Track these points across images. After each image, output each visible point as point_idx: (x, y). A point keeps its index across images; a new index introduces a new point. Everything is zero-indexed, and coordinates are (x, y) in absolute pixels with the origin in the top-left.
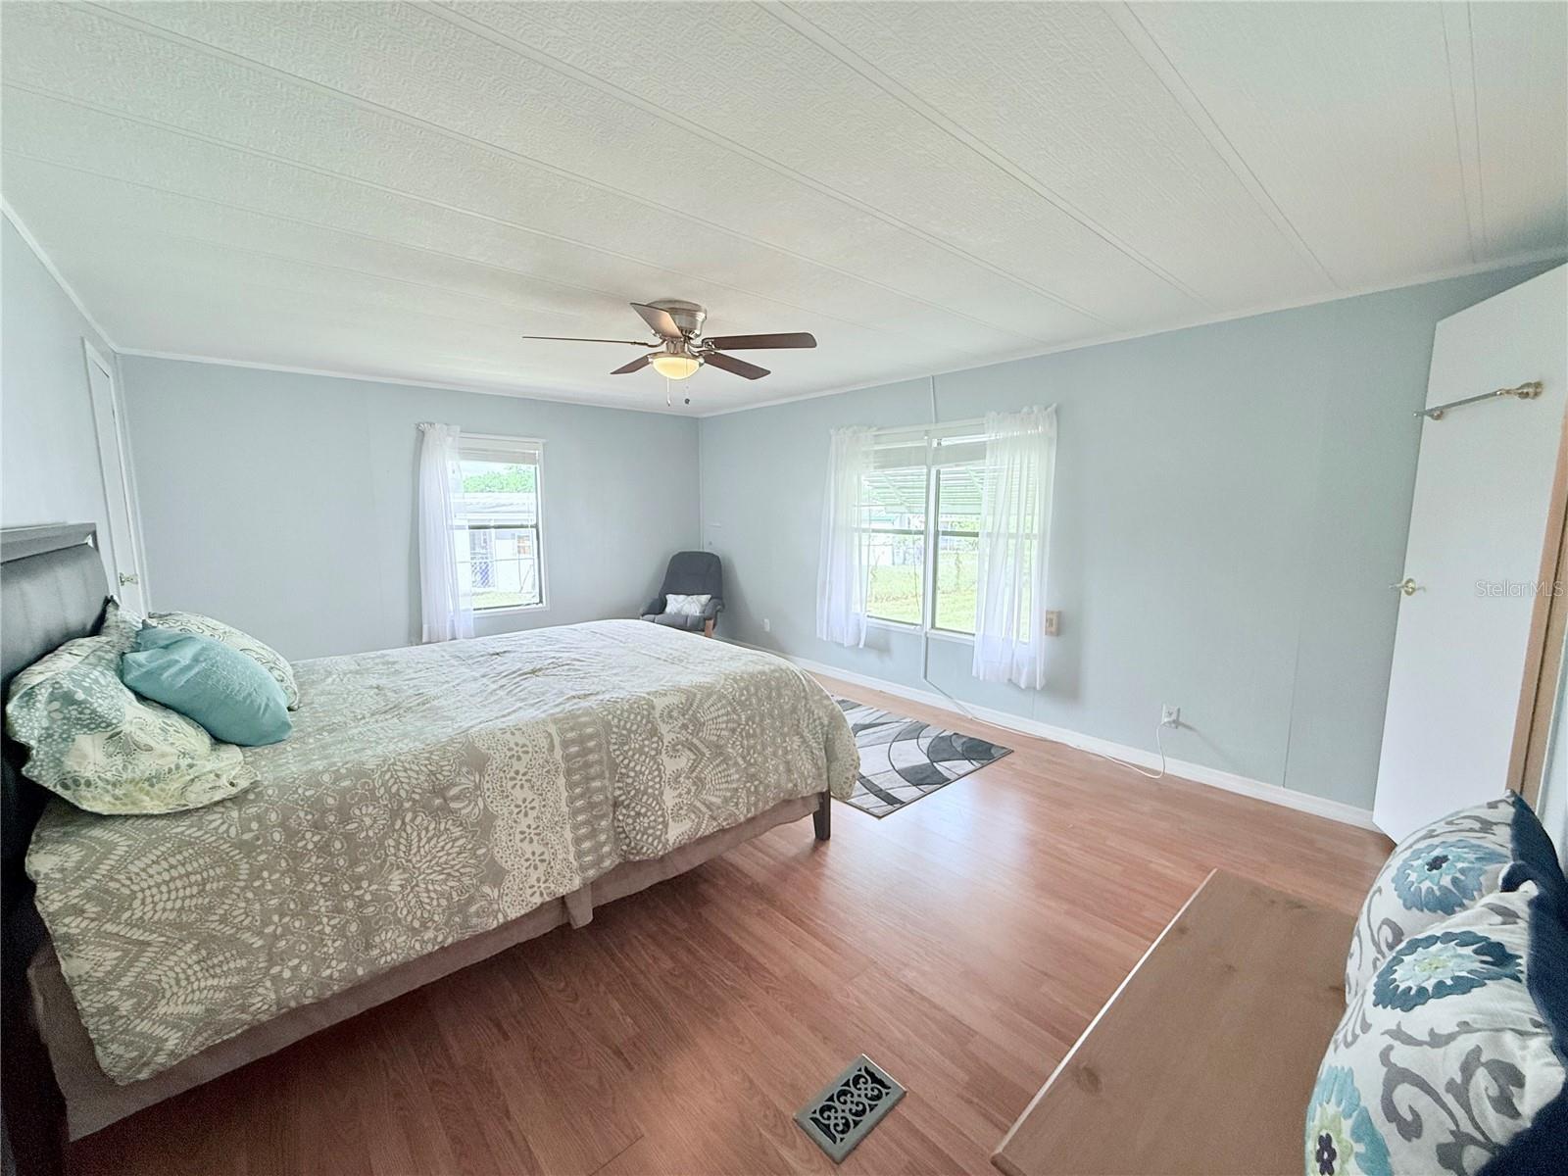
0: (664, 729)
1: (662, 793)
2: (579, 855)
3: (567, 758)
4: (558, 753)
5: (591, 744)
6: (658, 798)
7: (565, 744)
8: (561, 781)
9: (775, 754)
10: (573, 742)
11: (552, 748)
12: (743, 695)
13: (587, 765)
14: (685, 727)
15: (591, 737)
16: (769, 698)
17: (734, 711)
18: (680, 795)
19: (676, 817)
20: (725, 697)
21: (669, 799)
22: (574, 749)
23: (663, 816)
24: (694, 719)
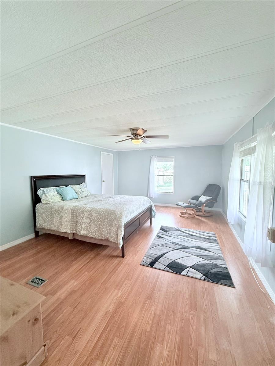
0: (85, 213)
1: (82, 224)
2: (71, 228)
3: (72, 212)
4: (71, 211)
5: (75, 211)
6: (81, 225)
7: (72, 210)
8: (70, 215)
9: (106, 228)
10: (73, 210)
11: (70, 210)
12: (102, 213)
13: (74, 215)
14: (89, 214)
15: (75, 210)
16: (108, 216)
17: (99, 215)
18: (85, 226)
19: (84, 230)
20: (98, 212)
21: (83, 226)
22: (72, 211)
23: (81, 228)
24: (91, 214)
